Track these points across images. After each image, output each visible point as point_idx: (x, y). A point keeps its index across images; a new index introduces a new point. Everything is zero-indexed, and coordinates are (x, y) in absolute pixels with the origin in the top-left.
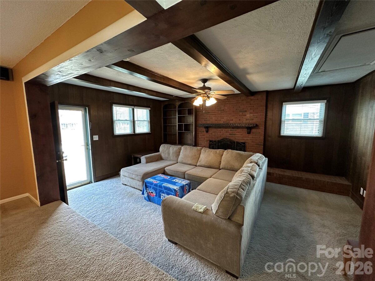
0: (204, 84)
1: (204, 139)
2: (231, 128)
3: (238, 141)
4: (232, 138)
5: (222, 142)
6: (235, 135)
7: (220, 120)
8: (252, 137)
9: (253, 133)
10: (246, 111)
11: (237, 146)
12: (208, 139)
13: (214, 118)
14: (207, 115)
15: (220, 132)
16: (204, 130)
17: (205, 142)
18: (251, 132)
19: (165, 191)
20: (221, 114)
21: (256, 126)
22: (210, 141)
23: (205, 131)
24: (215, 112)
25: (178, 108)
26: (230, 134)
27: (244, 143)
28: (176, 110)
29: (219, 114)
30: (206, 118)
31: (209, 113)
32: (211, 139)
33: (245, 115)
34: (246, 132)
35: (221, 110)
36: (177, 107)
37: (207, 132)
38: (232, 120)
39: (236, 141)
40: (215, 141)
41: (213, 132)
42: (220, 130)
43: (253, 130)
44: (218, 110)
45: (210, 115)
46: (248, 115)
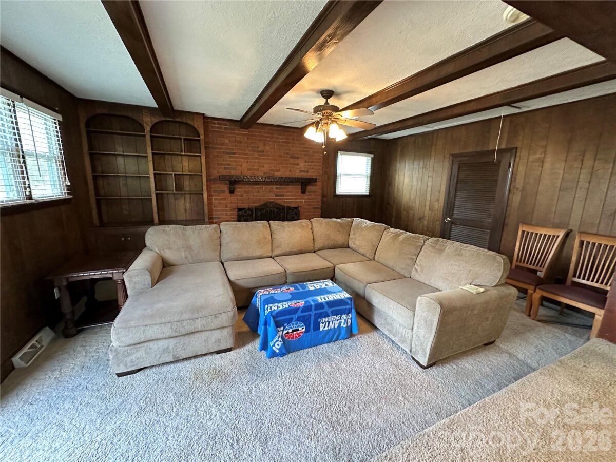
0: (327, 101)
1: (226, 207)
2: (277, 185)
3: (288, 205)
4: (278, 202)
5: (263, 209)
6: (283, 195)
7: (258, 170)
8: (309, 199)
9: (309, 192)
10: (298, 158)
11: (287, 214)
12: (234, 206)
13: (245, 165)
14: (230, 157)
15: (259, 192)
16: (226, 188)
17: (229, 213)
18: (307, 191)
20: (259, 159)
22: (239, 210)
23: (227, 191)
24: (247, 154)
26: (276, 195)
27: (296, 208)
28: (144, 136)
29: (256, 158)
30: (229, 165)
31: (235, 154)
32: (241, 206)
33: (298, 165)
34: (300, 191)
35: (259, 152)
37: (232, 192)
38: (278, 171)
39: (286, 205)
40: (249, 209)
41: (245, 192)
42: (258, 188)
43: (309, 188)
44: (253, 151)
45: (237, 158)
46: (302, 165)
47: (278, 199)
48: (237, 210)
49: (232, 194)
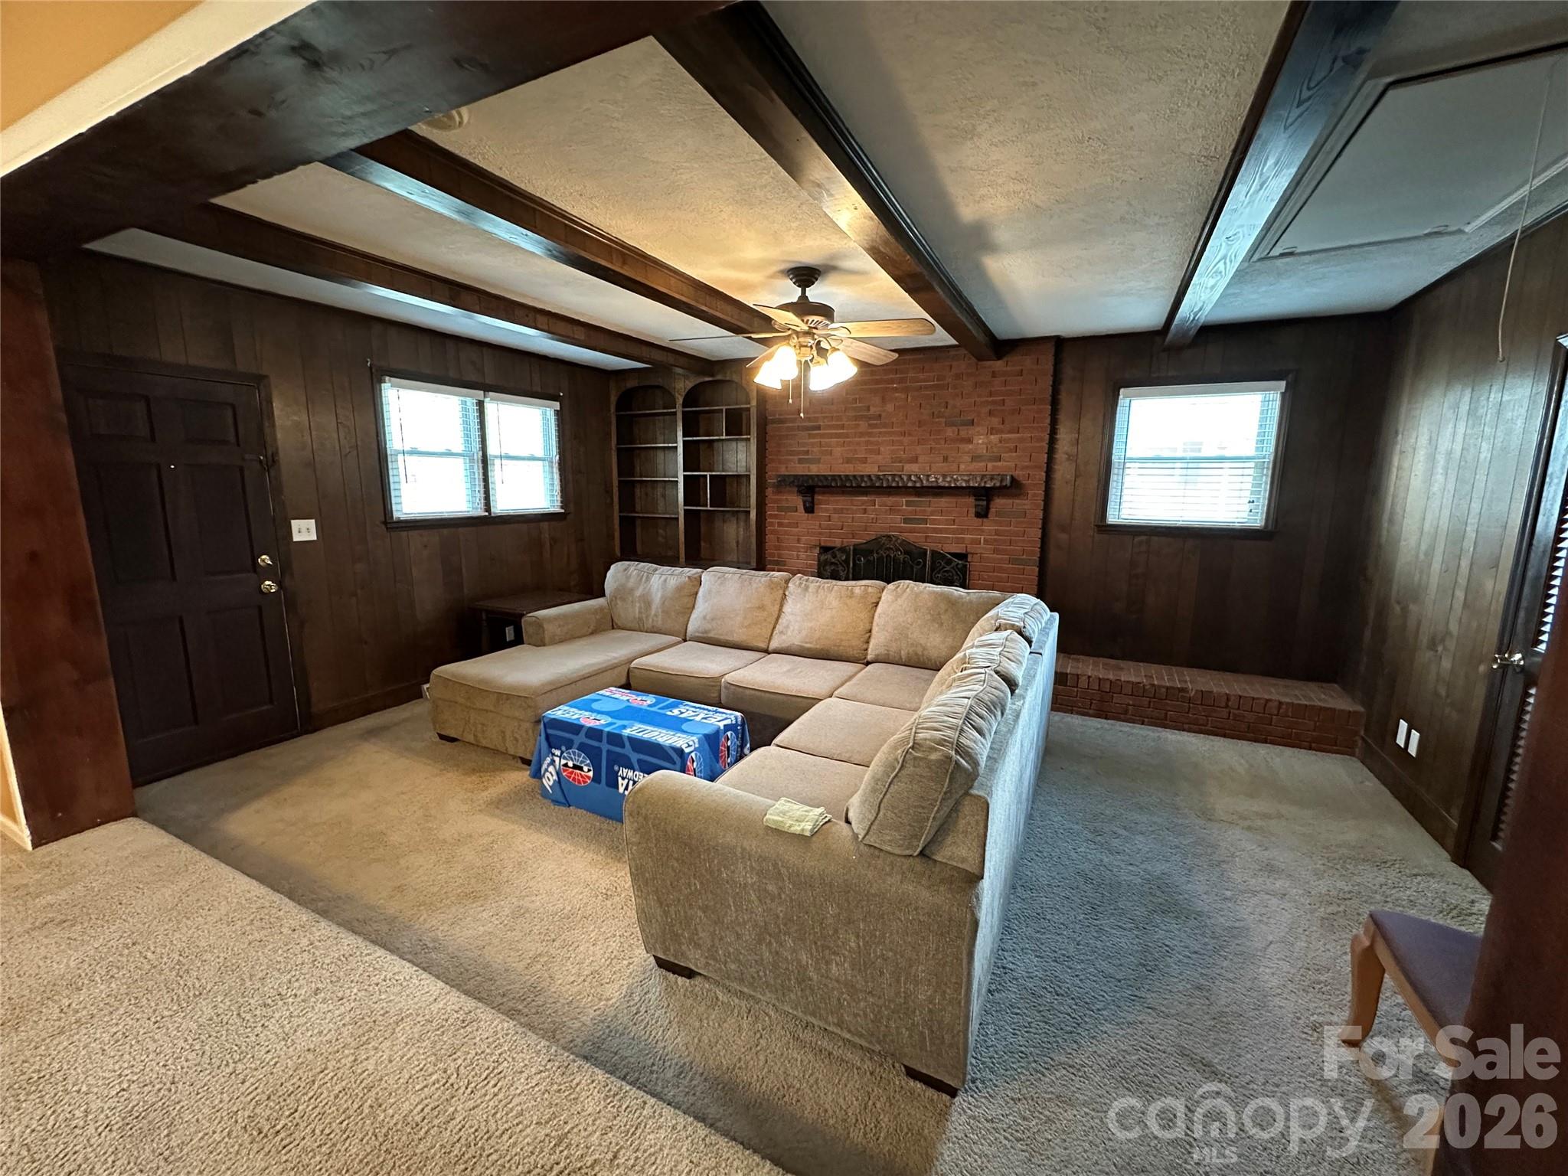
0: (804, 292)
1: (799, 541)
2: (909, 494)
3: (938, 547)
4: (911, 537)
5: (872, 552)
6: (925, 521)
7: (864, 461)
8: (997, 533)
9: (998, 514)
10: (972, 423)
11: (932, 570)
12: (814, 540)
13: (838, 451)
14: (810, 436)
15: (865, 511)
16: (797, 501)
17: (803, 555)
18: (993, 510)
19: (634, 757)
20: (870, 434)
21: (1014, 488)
22: (825, 549)
23: (801, 508)
24: (843, 427)
25: (684, 406)
26: (906, 521)
27: (963, 556)
28: (675, 414)
29: (862, 435)
30: (807, 452)
31: (819, 428)
32: (826, 541)
33: (969, 441)
34: (973, 511)
35: (870, 418)
36: (680, 400)
37: (810, 509)
38: (915, 460)
39: (929, 547)
40: (843, 550)
41: (836, 511)
42: (864, 503)
43: (999, 503)
44: (856, 418)
45: (822, 436)
46: (980, 440)
47: (911, 531)
48: (817, 550)
49: (810, 515)
